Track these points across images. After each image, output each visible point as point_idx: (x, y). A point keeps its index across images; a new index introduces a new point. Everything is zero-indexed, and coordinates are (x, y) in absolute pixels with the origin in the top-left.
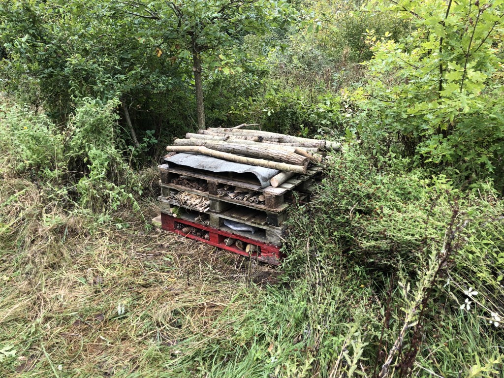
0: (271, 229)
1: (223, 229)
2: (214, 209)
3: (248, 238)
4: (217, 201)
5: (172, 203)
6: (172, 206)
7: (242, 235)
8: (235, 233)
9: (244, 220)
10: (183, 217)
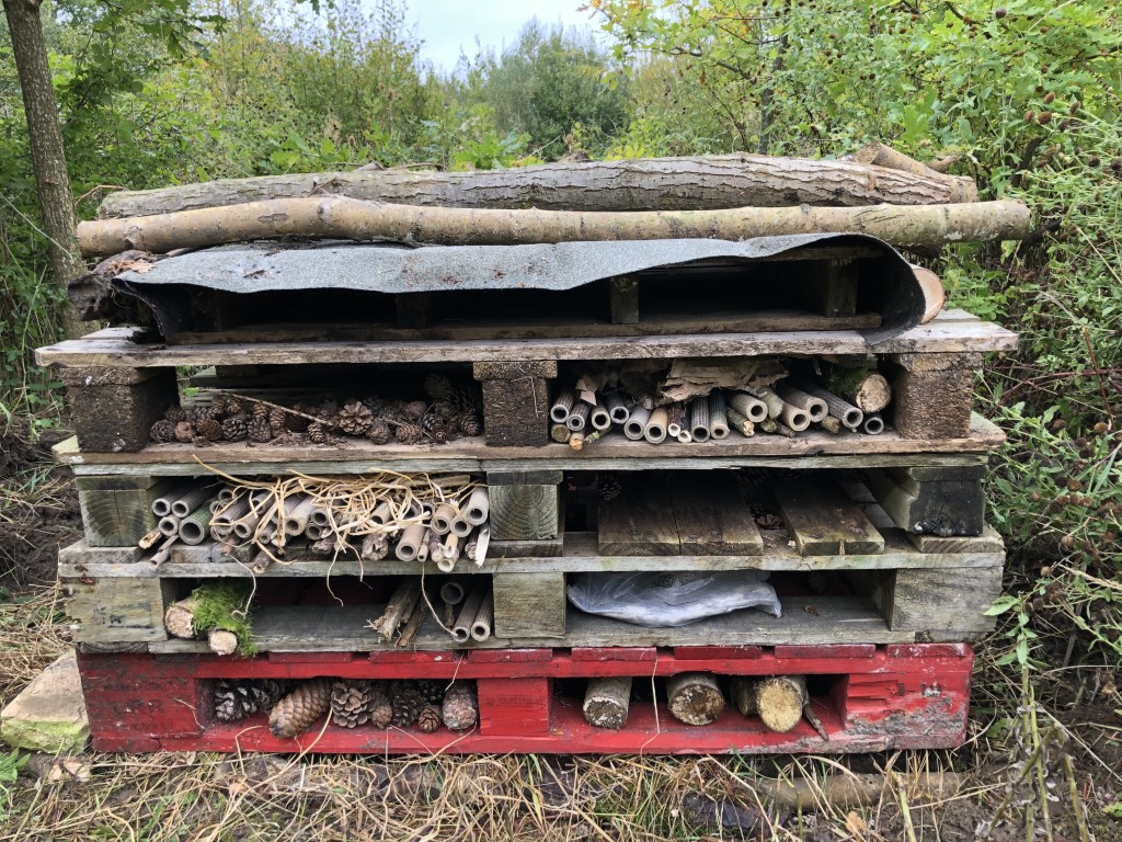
0: (937, 560)
1: (589, 639)
2: (527, 533)
3: (768, 649)
4: (547, 477)
5: (177, 570)
6: (179, 589)
7: (731, 637)
8: (676, 639)
9: (748, 550)
10: (277, 641)
